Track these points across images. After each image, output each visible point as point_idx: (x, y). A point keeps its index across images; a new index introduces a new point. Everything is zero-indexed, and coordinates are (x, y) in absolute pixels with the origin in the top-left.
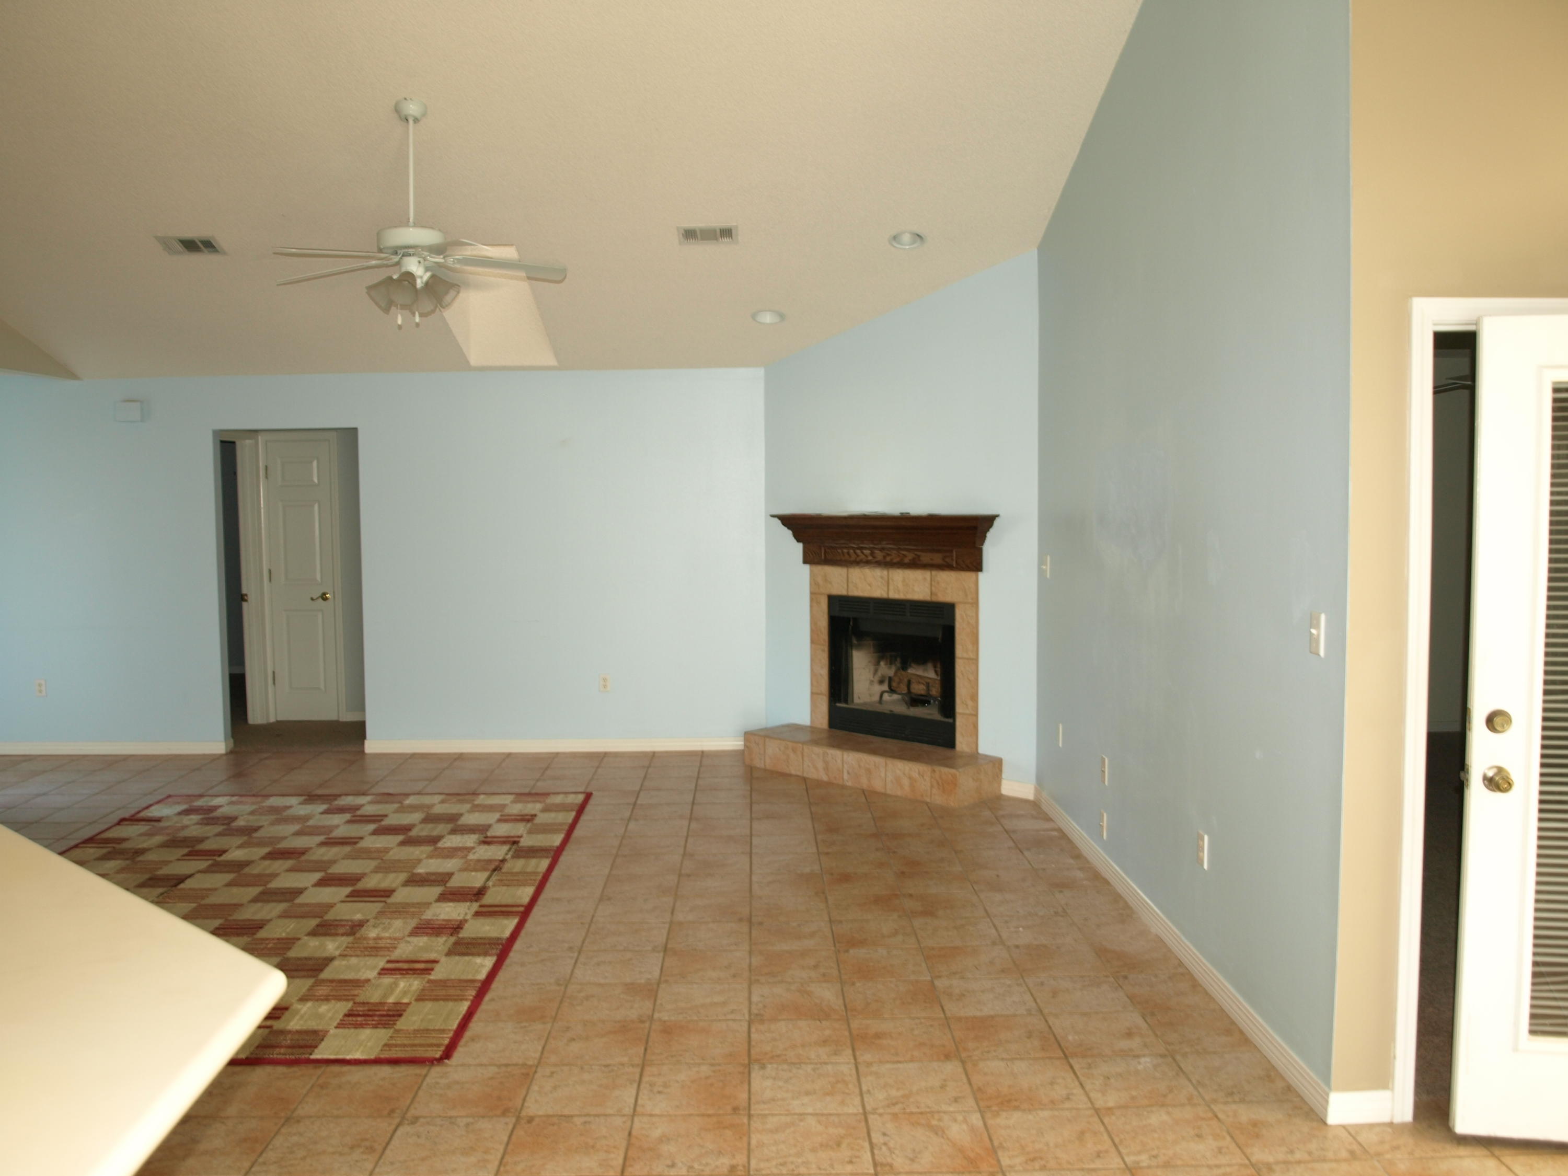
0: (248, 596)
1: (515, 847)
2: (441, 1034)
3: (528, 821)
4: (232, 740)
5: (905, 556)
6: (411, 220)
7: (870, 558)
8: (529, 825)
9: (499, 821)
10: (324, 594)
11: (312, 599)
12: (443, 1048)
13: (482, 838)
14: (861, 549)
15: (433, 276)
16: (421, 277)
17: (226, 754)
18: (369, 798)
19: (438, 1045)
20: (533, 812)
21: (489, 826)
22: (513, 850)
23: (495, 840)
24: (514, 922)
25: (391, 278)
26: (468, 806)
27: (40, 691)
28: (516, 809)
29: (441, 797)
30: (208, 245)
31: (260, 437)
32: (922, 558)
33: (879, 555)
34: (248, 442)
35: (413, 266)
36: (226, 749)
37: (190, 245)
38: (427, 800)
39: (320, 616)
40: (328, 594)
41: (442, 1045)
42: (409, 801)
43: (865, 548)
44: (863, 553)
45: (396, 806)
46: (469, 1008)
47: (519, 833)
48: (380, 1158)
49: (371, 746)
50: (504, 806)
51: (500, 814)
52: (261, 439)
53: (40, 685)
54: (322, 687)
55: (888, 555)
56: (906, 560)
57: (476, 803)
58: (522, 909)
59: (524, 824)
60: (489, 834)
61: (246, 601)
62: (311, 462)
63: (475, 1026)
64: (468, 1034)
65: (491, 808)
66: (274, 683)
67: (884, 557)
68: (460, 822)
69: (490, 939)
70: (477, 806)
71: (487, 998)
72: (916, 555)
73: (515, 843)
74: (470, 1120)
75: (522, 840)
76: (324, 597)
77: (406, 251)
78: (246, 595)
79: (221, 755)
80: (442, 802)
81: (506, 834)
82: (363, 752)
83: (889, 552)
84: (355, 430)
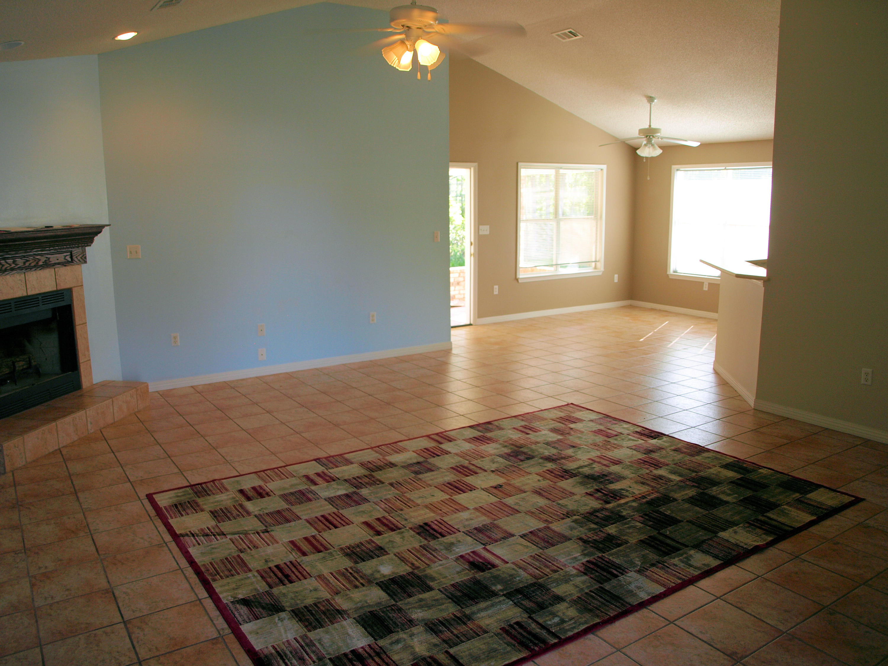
5: (39, 260)
7: (13, 265)
14: (5, 259)
32: (51, 260)
33: (20, 262)
43: (8, 258)
44: (7, 263)
55: (28, 261)
56: (41, 263)
67: (24, 263)
72: (47, 258)
83: (28, 259)
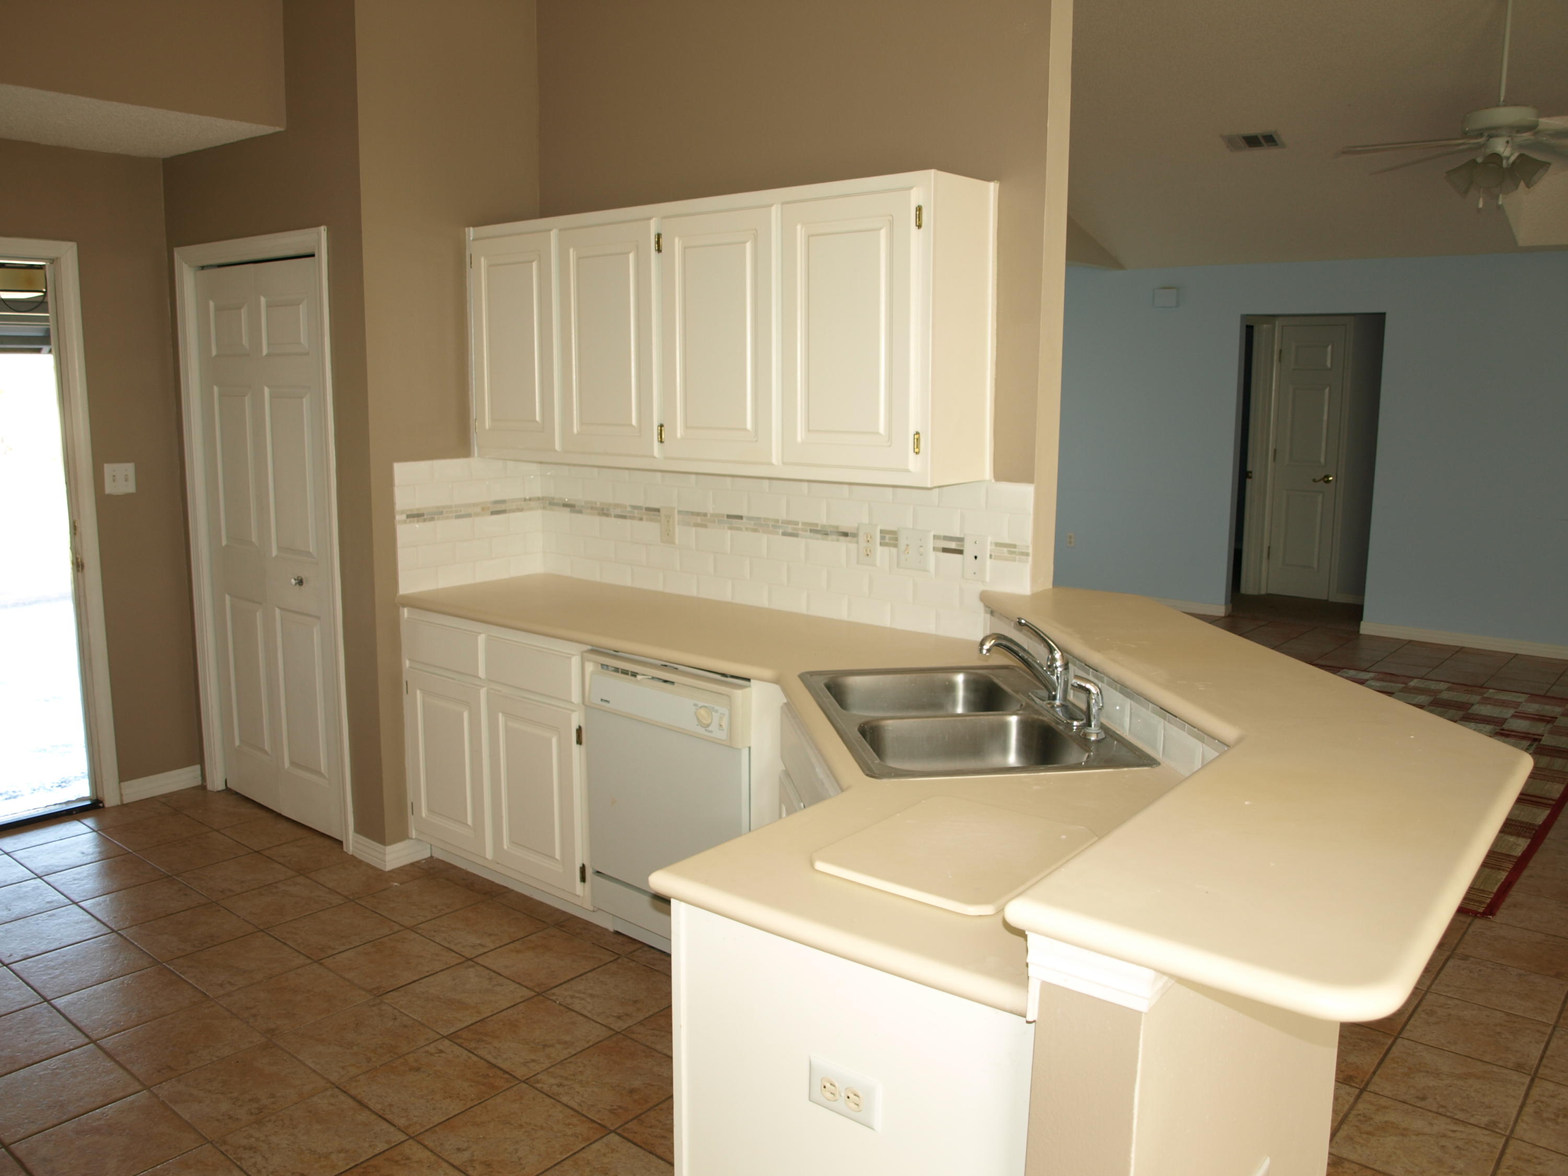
0: (1253, 473)
1: (1536, 744)
2: (1481, 893)
3: (1548, 722)
4: (1230, 606)
6: (1502, 99)
8: (1549, 726)
9: (1513, 716)
10: (1327, 477)
11: (1314, 481)
12: (1485, 905)
13: (1498, 729)
15: (1521, 156)
16: (1508, 158)
17: (1225, 617)
18: (1371, 675)
19: (1481, 902)
20: (1553, 715)
21: (1505, 720)
22: (1534, 747)
23: (1513, 733)
24: (1546, 813)
25: (1474, 161)
26: (1478, 698)
27: (1070, 543)
28: (1533, 708)
29: (1447, 685)
30: (1271, 140)
31: (1277, 323)
34: (1265, 326)
35: (1501, 147)
36: (1226, 612)
37: (1252, 141)
38: (1433, 686)
39: (1320, 497)
40: (1331, 477)
41: (1484, 903)
42: (1413, 683)
45: (1401, 686)
46: (1507, 878)
47: (1540, 732)
48: (1435, 978)
49: (1367, 627)
50: (1519, 704)
51: (1515, 710)
52: (1278, 323)
53: (1070, 537)
54: (1315, 566)
57: (1485, 695)
58: (1554, 803)
59: (1544, 724)
60: (1505, 727)
61: (1250, 478)
62: (1327, 347)
63: (1515, 895)
64: (1509, 900)
65: (1504, 704)
66: (1268, 557)
68: (1470, 711)
69: (1522, 822)
70: (1488, 698)
71: (1526, 873)
73: (1535, 740)
74: (1522, 972)
75: (1543, 738)
76: (1325, 479)
77: (1492, 132)
78: (1251, 472)
79: (1222, 618)
80: (1449, 689)
81: (1524, 730)
82: (1359, 632)
84: (1383, 315)
